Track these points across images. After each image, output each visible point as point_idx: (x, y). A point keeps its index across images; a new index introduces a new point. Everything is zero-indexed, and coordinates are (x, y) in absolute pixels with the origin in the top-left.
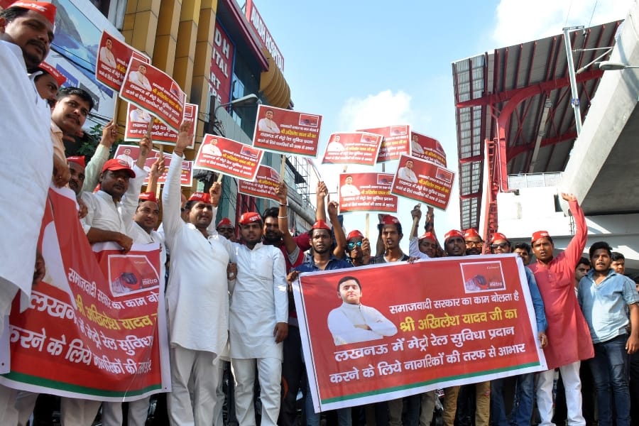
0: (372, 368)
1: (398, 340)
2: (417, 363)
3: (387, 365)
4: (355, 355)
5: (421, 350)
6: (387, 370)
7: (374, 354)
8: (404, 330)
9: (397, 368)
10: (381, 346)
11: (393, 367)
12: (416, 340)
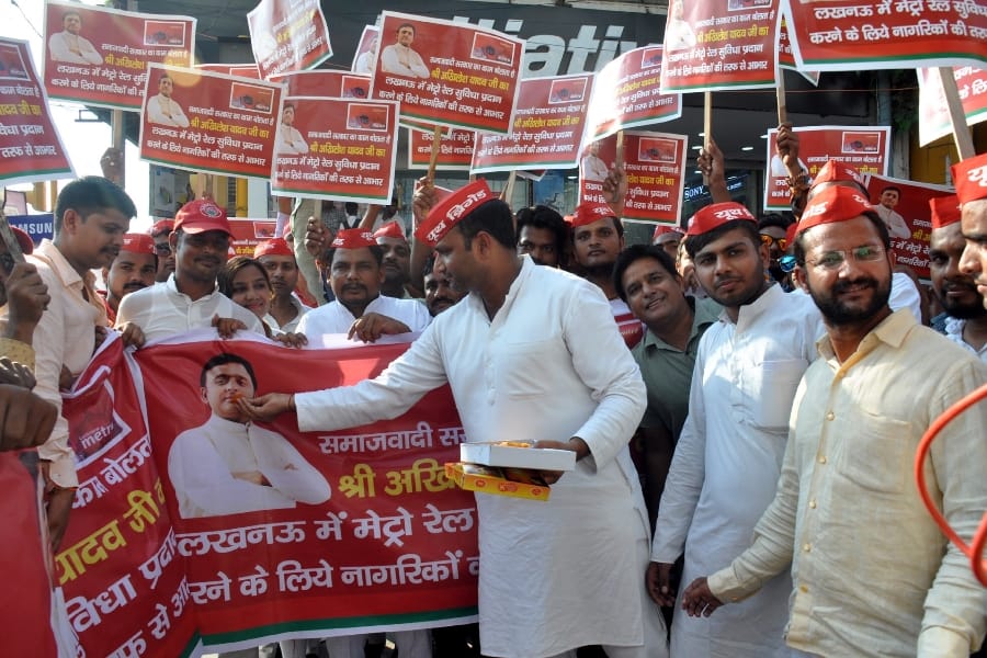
0: (264, 573)
1: (330, 514)
2: (372, 572)
3: (299, 569)
4: (225, 544)
5: (388, 544)
6: (299, 580)
7: (270, 541)
8: (349, 495)
9: (323, 579)
10: (290, 525)
11: (313, 574)
12: (376, 519)
